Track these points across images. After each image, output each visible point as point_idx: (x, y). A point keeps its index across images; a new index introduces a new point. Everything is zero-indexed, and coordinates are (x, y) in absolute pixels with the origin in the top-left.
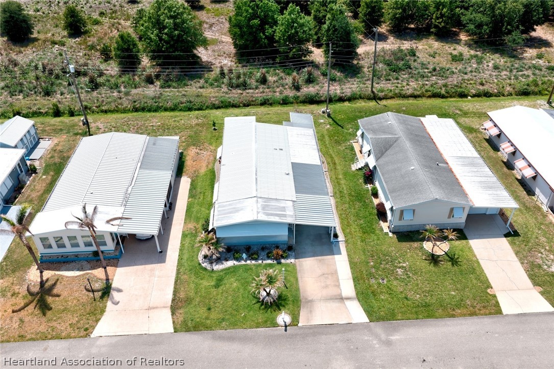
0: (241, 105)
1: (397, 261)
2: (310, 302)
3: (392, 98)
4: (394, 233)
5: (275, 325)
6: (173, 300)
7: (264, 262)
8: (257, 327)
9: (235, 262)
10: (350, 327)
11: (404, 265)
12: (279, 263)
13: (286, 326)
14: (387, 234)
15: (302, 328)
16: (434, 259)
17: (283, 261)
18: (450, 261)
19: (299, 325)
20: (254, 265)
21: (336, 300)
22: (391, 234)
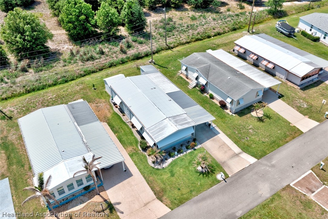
1: (246, 127)
2: (224, 162)
6: (155, 194)
7: (187, 152)
8: (212, 187)
9: (173, 159)
10: (251, 166)
11: (251, 127)
12: (195, 150)
13: (224, 180)
15: (232, 177)
16: (260, 120)
18: (267, 118)
19: (229, 176)
20: (183, 156)
22: (234, 115)
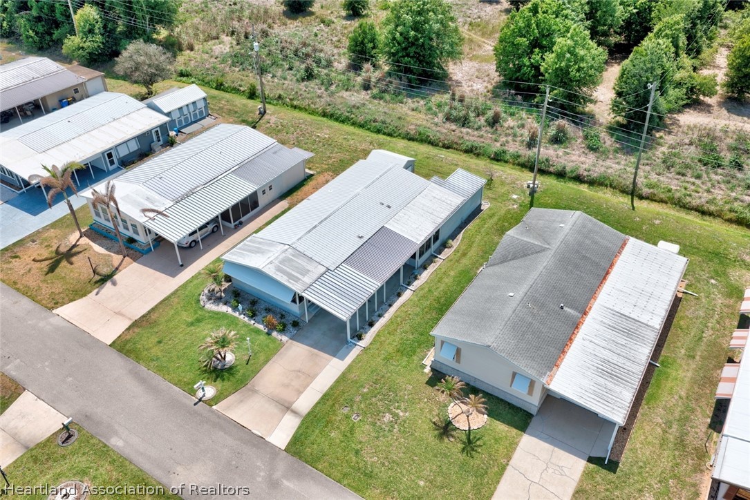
0: (441, 144)
1: (397, 404)
3: (662, 201)
4: (433, 369)
5: (193, 392)
6: (143, 316)
7: (256, 325)
8: (175, 384)
9: (230, 310)
10: (260, 442)
11: (401, 414)
12: (269, 334)
13: (200, 400)
14: (424, 366)
15: (213, 412)
16: (446, 429)
17: (275, 334)
18: (464, 443)
19: (214, 407)
20: (244, 322)
21: (280, 406)
22: (427, 370)
